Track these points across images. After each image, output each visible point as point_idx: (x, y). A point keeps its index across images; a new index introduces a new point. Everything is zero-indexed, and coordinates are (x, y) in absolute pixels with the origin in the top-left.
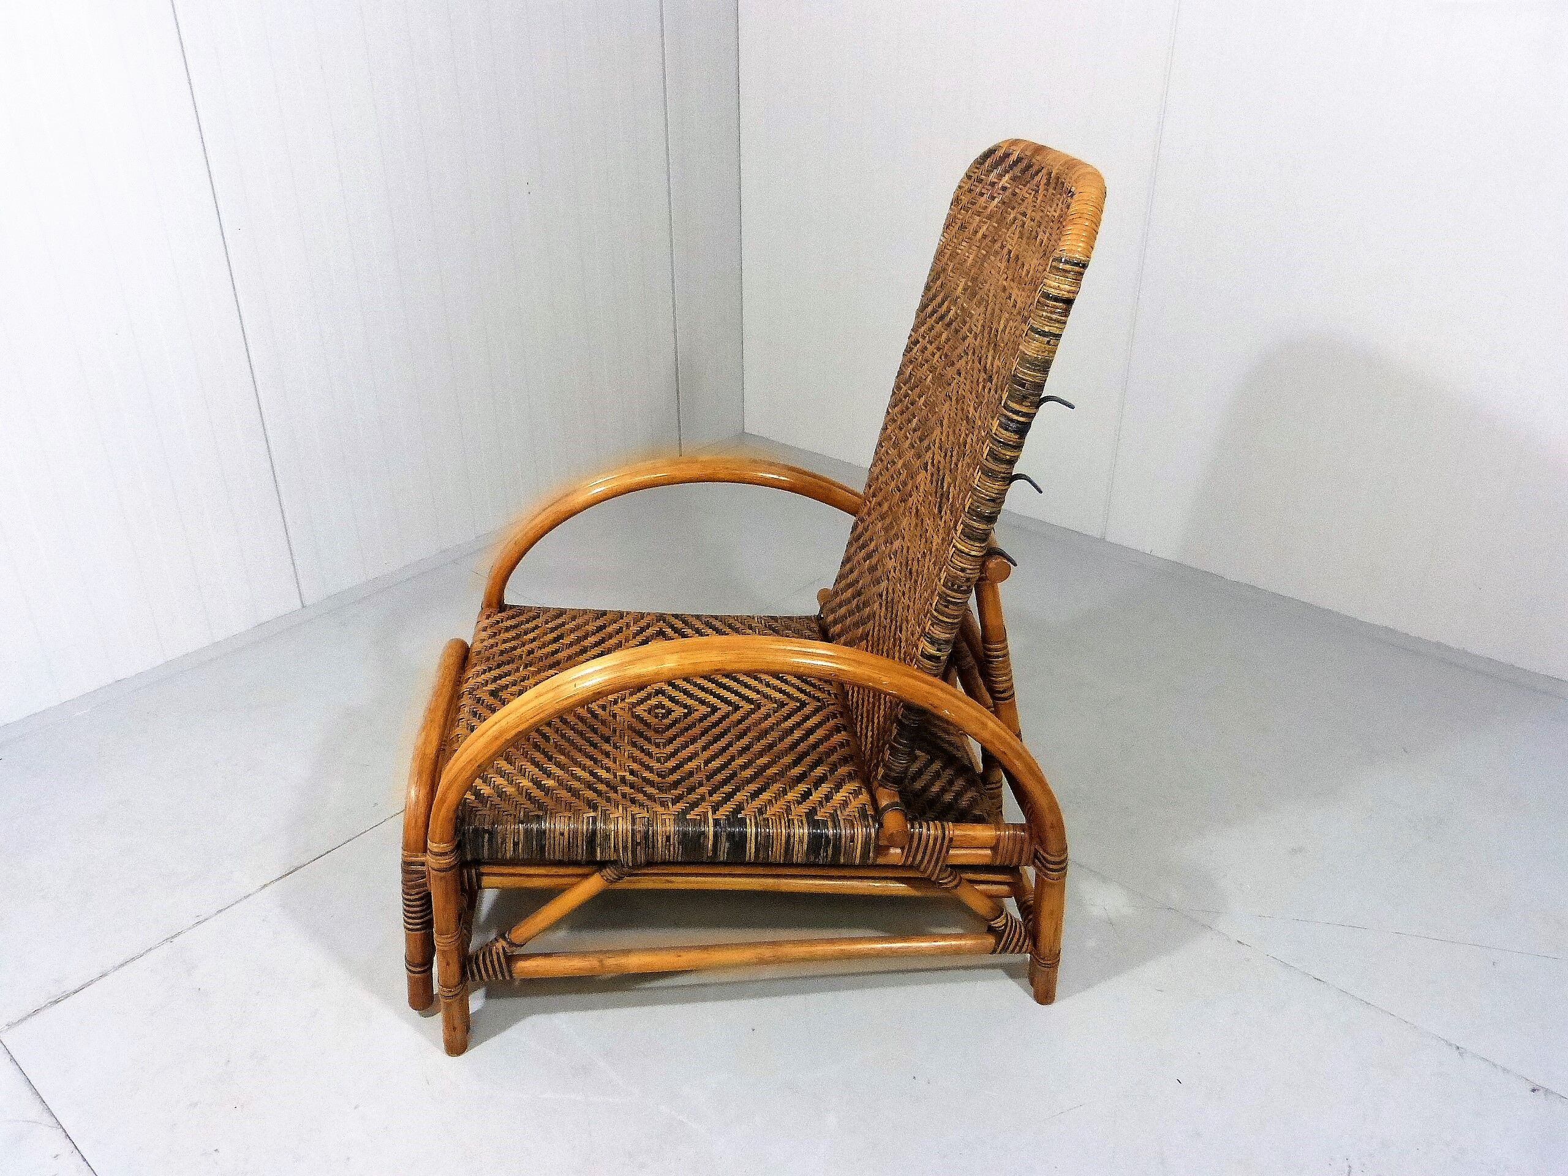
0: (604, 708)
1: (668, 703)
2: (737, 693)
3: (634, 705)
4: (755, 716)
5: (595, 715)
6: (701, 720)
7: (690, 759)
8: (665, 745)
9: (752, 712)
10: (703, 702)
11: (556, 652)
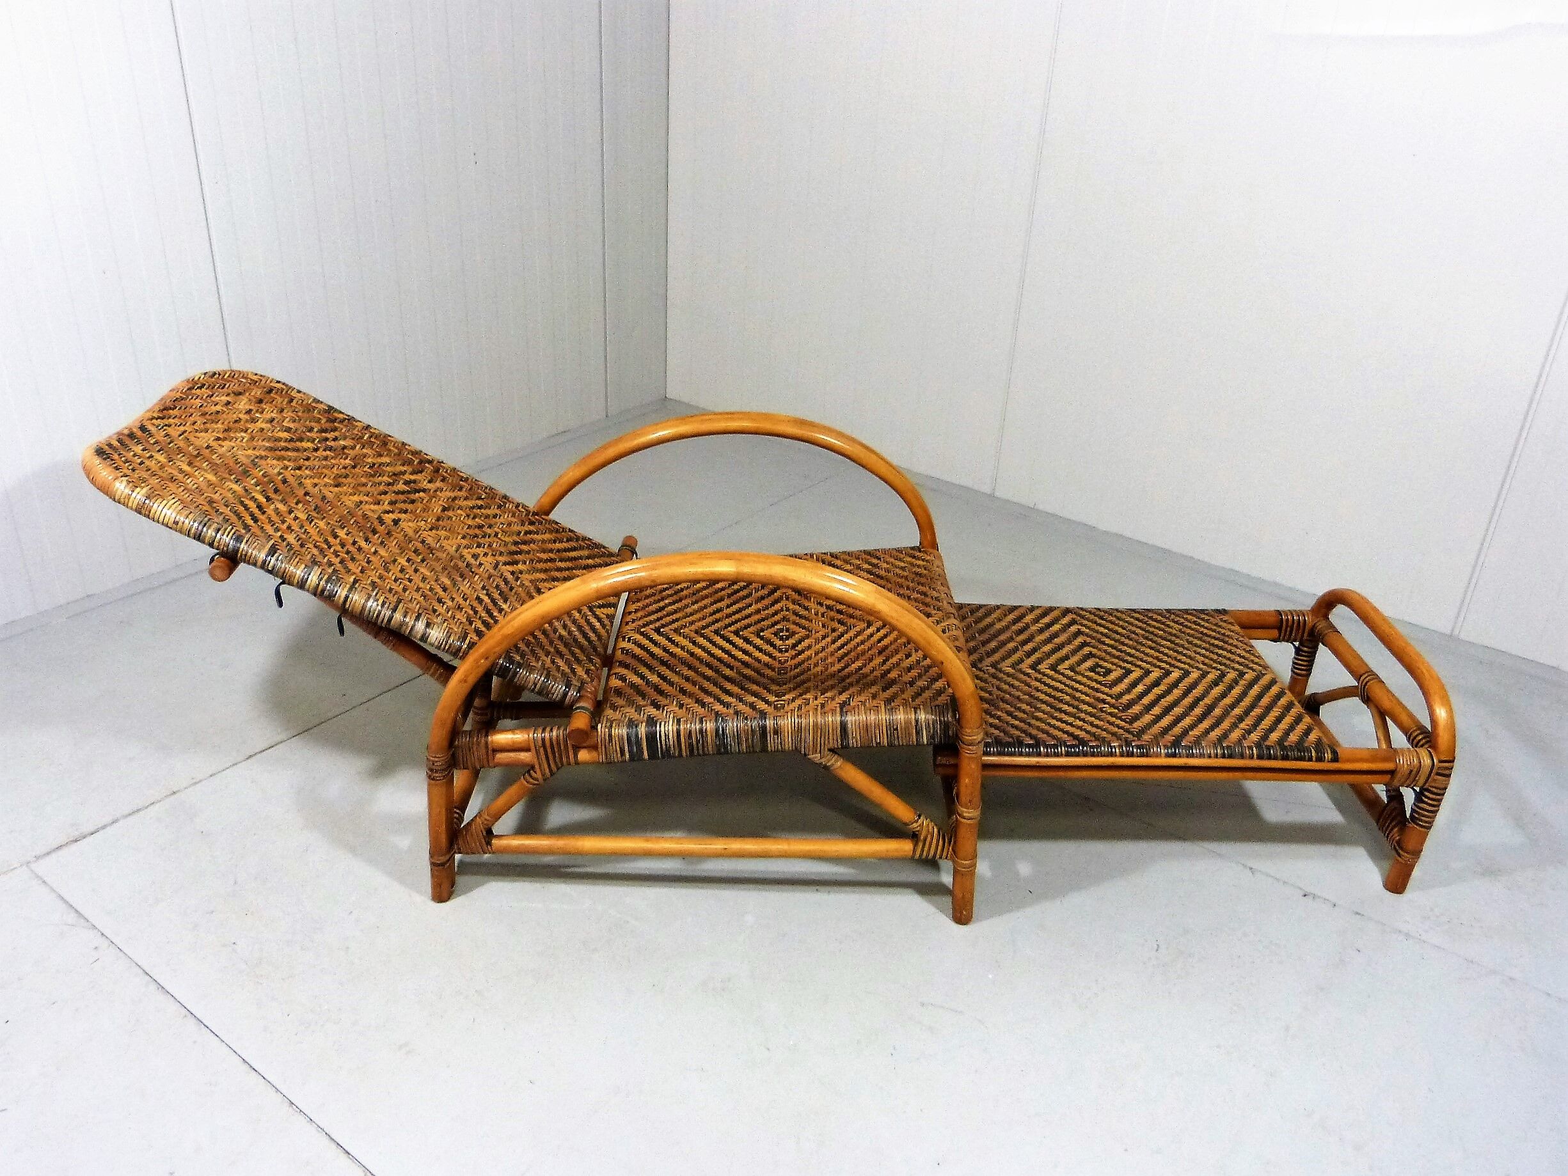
0: (834, 630)
1: (778, 643)
2: (714, 644)
3: (807, 637)
4: (703, 623)
5: (840, 622)
6: (749, 626)
7: (763, 598)
8: (782, 610)
9: (704, 628)
10: (747, 640)
11: (884, 662)
